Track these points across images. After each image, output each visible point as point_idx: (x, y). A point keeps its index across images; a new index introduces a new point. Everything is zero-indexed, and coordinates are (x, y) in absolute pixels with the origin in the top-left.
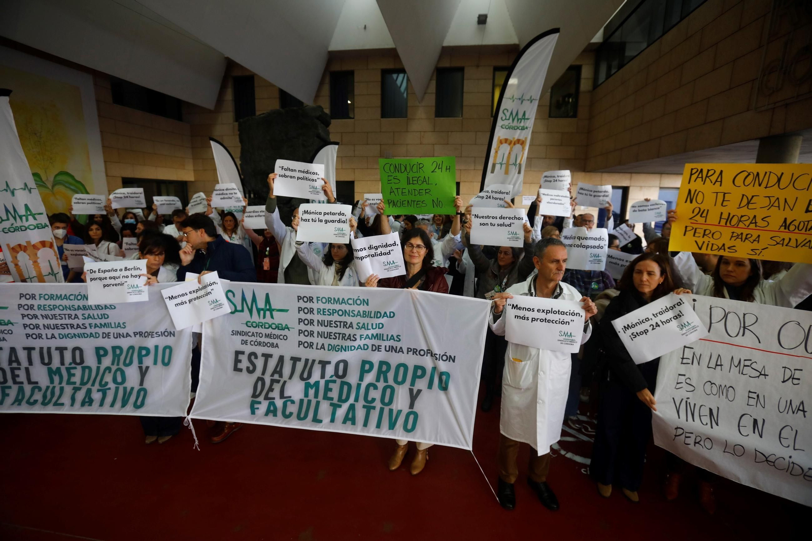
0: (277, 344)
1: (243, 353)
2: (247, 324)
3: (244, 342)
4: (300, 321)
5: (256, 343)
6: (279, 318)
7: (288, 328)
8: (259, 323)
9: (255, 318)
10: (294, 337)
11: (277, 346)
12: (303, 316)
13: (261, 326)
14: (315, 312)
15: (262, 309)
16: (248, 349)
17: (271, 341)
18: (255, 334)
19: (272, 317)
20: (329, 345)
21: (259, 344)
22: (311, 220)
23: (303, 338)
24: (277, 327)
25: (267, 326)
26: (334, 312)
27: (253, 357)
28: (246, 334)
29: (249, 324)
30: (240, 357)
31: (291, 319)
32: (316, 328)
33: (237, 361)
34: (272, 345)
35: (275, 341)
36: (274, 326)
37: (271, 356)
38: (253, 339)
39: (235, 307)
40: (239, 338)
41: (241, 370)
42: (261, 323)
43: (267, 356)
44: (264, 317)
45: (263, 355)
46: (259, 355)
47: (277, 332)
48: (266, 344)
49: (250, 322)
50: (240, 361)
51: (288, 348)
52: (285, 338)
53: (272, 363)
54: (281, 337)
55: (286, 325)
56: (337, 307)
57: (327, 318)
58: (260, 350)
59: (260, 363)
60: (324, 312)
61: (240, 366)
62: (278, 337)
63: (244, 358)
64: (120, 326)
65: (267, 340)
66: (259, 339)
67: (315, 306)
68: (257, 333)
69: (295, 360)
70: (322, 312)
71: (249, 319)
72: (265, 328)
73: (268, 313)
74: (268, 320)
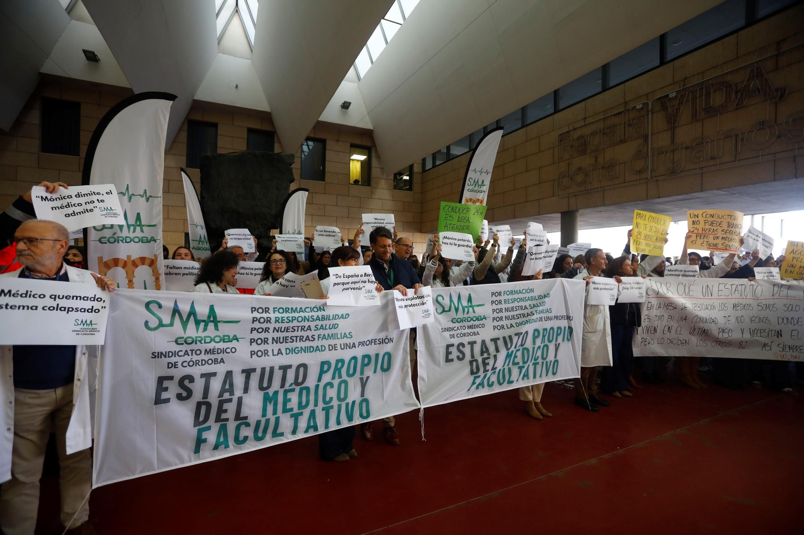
0: (478, 332)
1: (452, 345)
2: (452, 321)
3: (452, 336)
4: (494, 311)
5: (462, 335)
6: (479, 311)
7: (485, 318)
8: (463, 318)
9: (460, 315)
10: (489, 323)
11: (478, 333)
12: (495, 307)
13: (465, 320)
14: (503, 302)
15: (466, 307)
16: (456, 341)
17: (473, 330)
18: (460, 328)
19: (474, 312)
20: (516, 323)
21: (464, 335)
22: (449, 244)
23: (496, 323)
24: (478, 319)
25: (469, 319)
26: (515, 300)
27: (461, 347)
28: (452, 329)
29: (454, 321)
30: (451, 349)
31: (486, 310)
32: (504, 314)
33: (448, 353)
34: (474, 334)
35: (476, 330)
36: (474, 319)
37: (475, 342)
38: (459, 332)
39: (444, 308)
40: (447, 334)
41: (452, 360)
42: (464, 318)
43: (472, 344)
44: (468, 313)
45: (469, 343)
46: (466, 343)
47: (477, 323)
48: (470, 334)
49: (455, 319)
50: (451, 353)
51: (487, 333)
52: (483, 326)
53: (477, 348)
54: (480, 326)
55: (484, 316)
56: (516, 296)
57: (510, 305)
58: (466, 340)
59: (467, 350)
60: (508, 301)
61: (450, 357)
62: (478, 326)
63: (453, 350)
64: (346, 337)
65: (469, 331)
66: (463, 331)
67: (502, 298)
68: (461, 327)
69: (495, 340)
70: (507, 302)
71: (455, 316)
72: (468, 321)
73: (471, 309)
74: (471, 314)
